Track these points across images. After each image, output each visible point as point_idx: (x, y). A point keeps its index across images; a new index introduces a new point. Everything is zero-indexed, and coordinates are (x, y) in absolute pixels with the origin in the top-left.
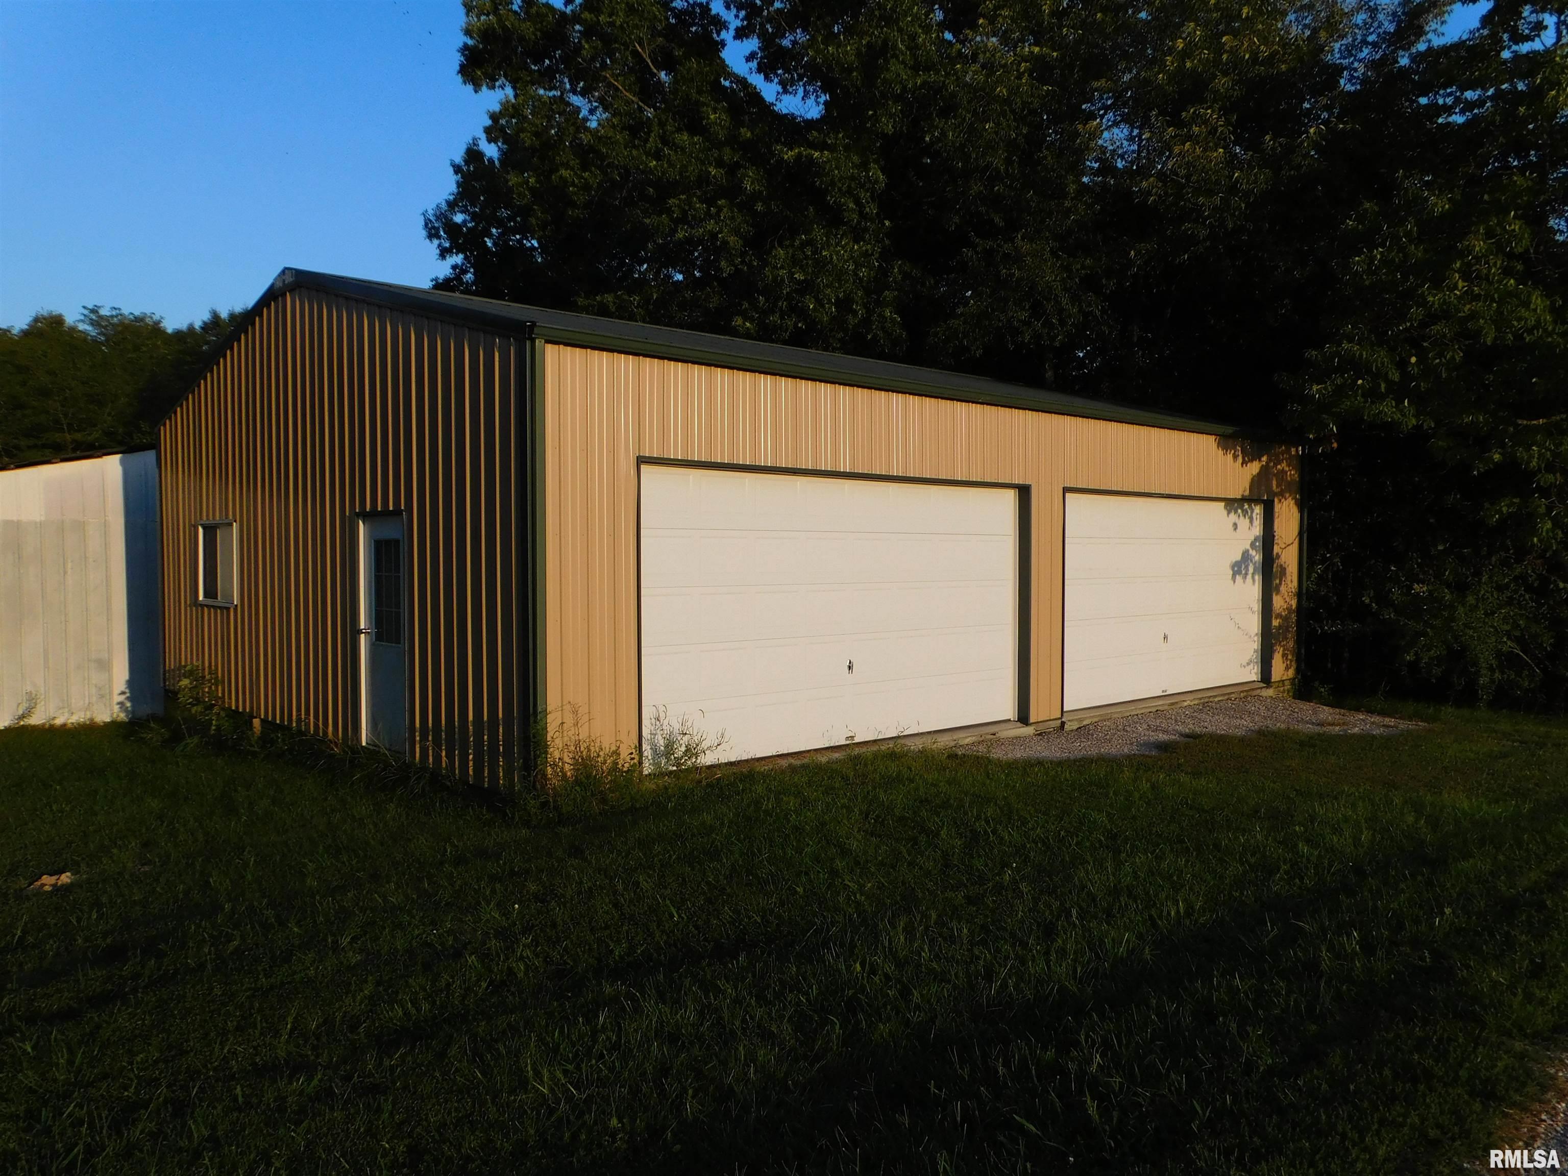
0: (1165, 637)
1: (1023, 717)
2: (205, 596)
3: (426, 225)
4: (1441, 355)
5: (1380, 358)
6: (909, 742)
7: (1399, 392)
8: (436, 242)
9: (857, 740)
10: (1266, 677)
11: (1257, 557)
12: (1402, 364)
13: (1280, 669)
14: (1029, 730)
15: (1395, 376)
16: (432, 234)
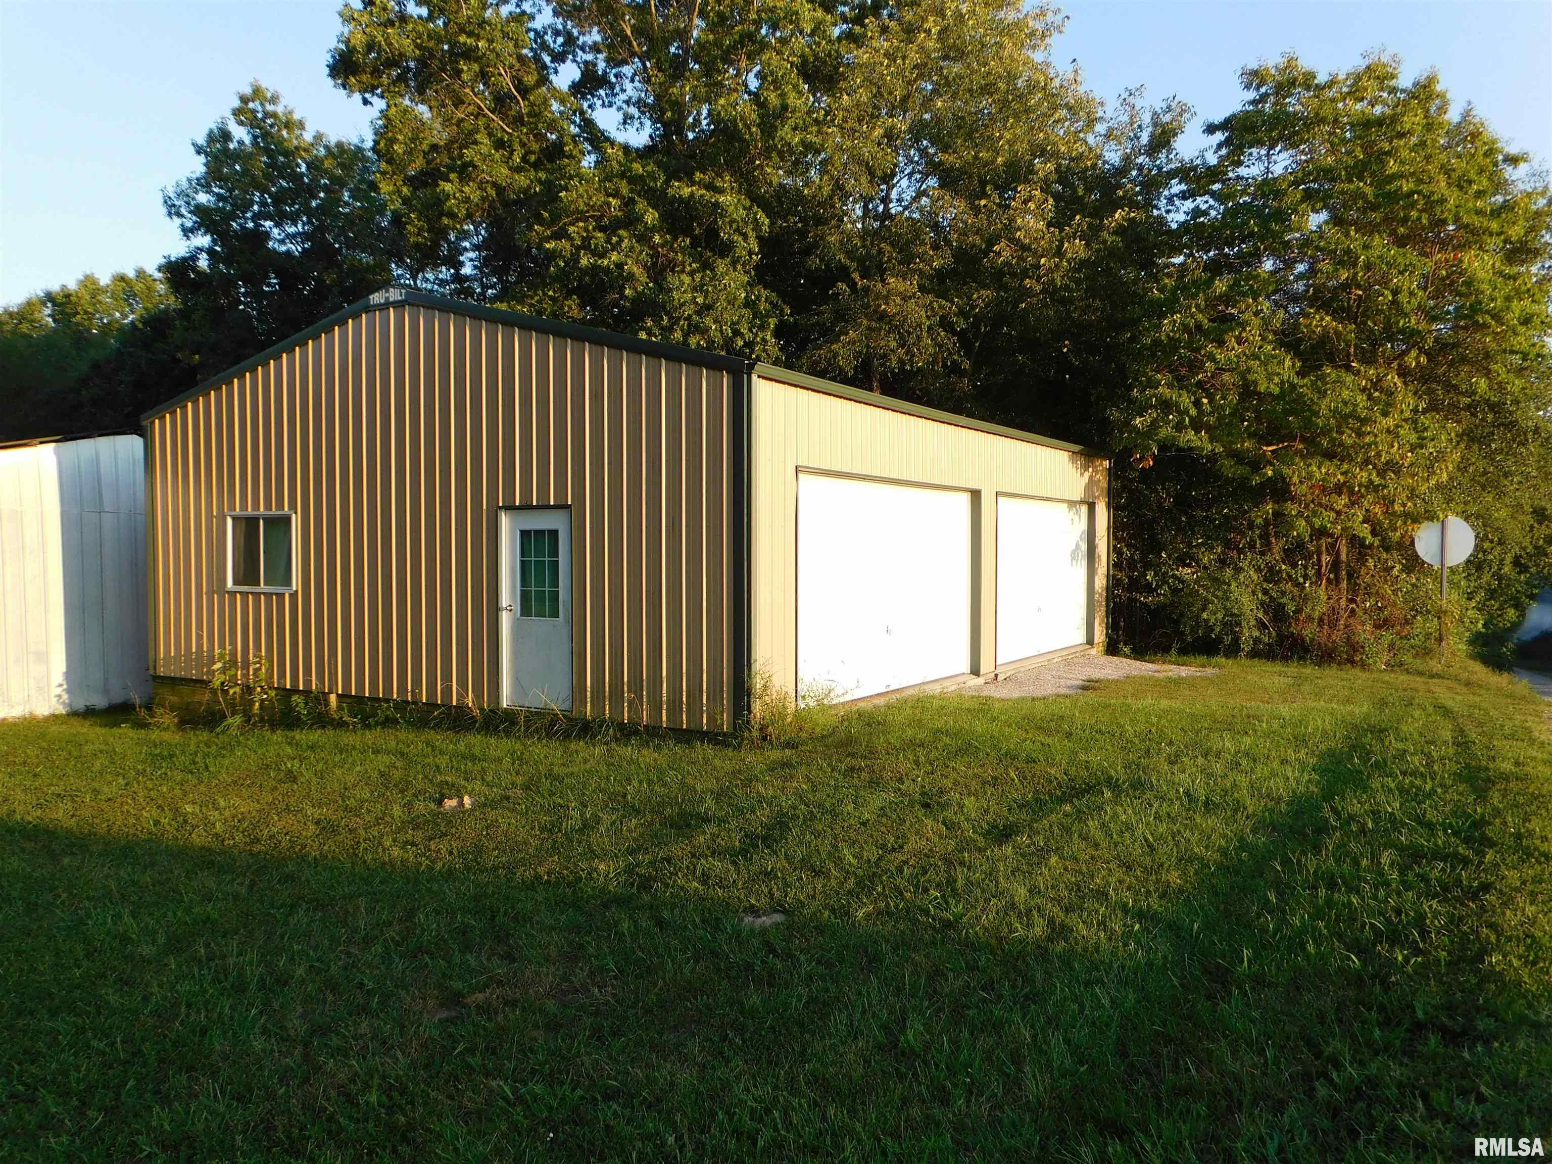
0: (1039, 609)
1: (975, 671)
2: (236, 582)
3: (165, 202)
4: (1223, 398)
5: (1186, 400)
6: (927, 687)
7: (1197, 425)
8: (177, 221)
9: (891, 689)
10: (1090, 642)
11: (1084, 547)
12: (1197, 404)
13: (1100, 635)
14: (980, 681)
15: (1193, 412)
16: (173, 211)
